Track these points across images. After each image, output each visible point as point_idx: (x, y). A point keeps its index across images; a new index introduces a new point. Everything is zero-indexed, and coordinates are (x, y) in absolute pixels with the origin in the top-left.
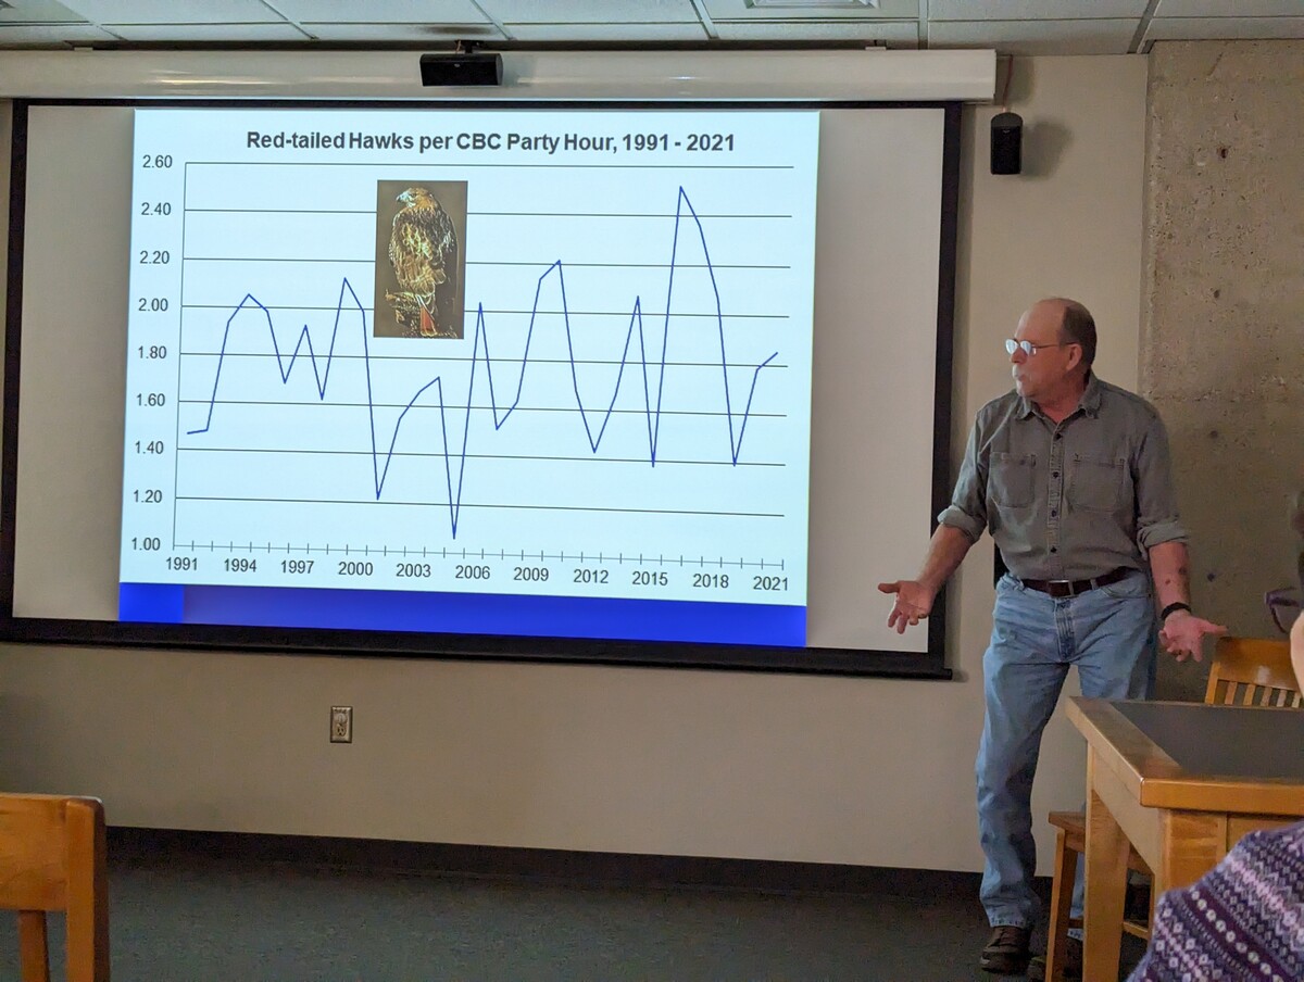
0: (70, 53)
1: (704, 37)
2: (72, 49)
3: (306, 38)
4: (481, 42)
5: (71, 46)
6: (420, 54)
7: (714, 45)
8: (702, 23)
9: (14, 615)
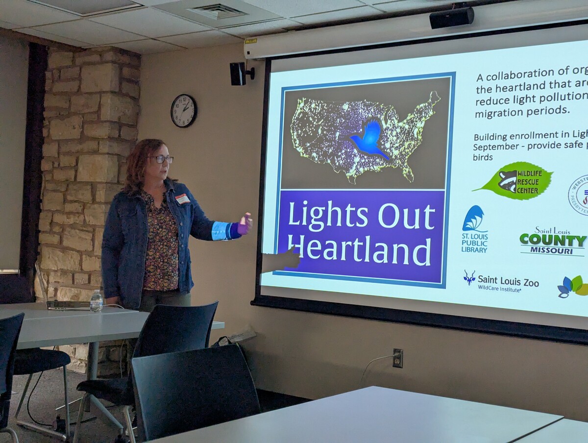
0: (287, 33)
2: (287, 32)
3: (382, 13)
4: (465, 3)
5: (287, 30)
6: (429, 14)
9: (261, 294)
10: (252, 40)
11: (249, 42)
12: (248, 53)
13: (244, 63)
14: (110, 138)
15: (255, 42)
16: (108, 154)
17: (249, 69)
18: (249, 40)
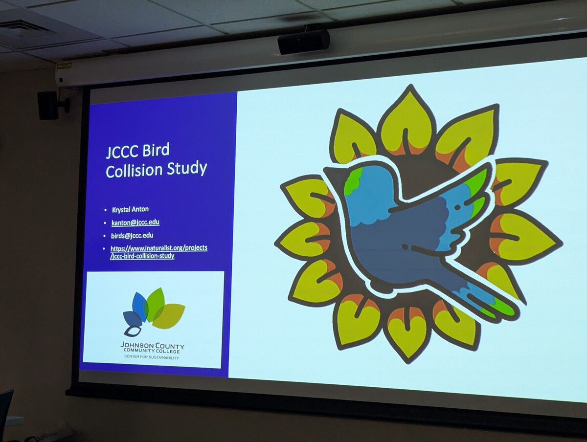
0: (108, 57)
1: (452, 4)
5: (108, 53)
6: (277, 37)
9: (79, 381)
10: (66, 65)
11: (61, 66)
12: (61, 80)
13: (55, 93)
15: (69, 67)
17: (62, 100)
18: (62, 64)
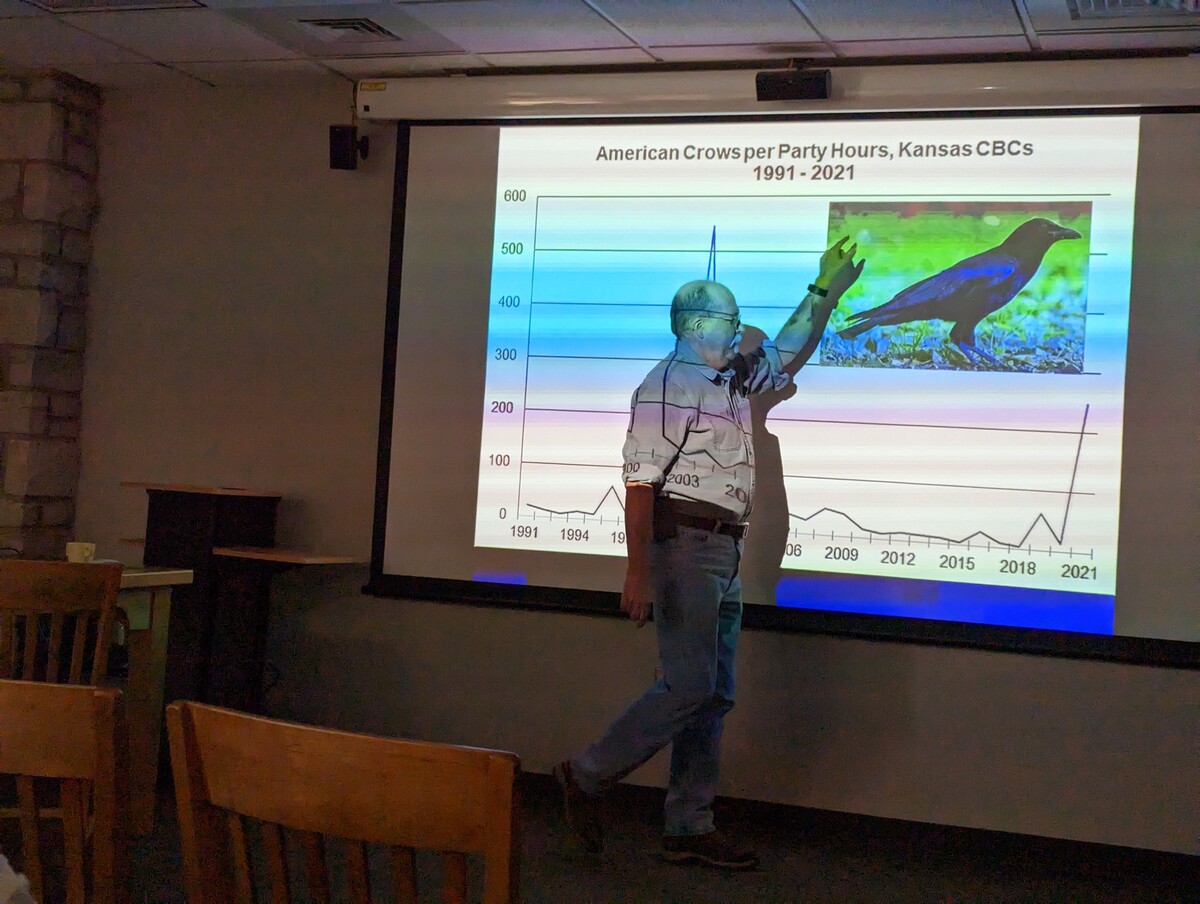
0: (448, 79)
1: (1026, 48)
2: (449, 76)
4: (812, 59)
5: (448, 73)
6: (756, 72)
7: (1035, 55)
8: (1025, 35)
9: (384, 572)
10: (376, 84)
11: (368, 87)
12: (367, 108)
14: (46, 257)
15: (381, 90)
16: (40, 288)
18: (370, 84)
